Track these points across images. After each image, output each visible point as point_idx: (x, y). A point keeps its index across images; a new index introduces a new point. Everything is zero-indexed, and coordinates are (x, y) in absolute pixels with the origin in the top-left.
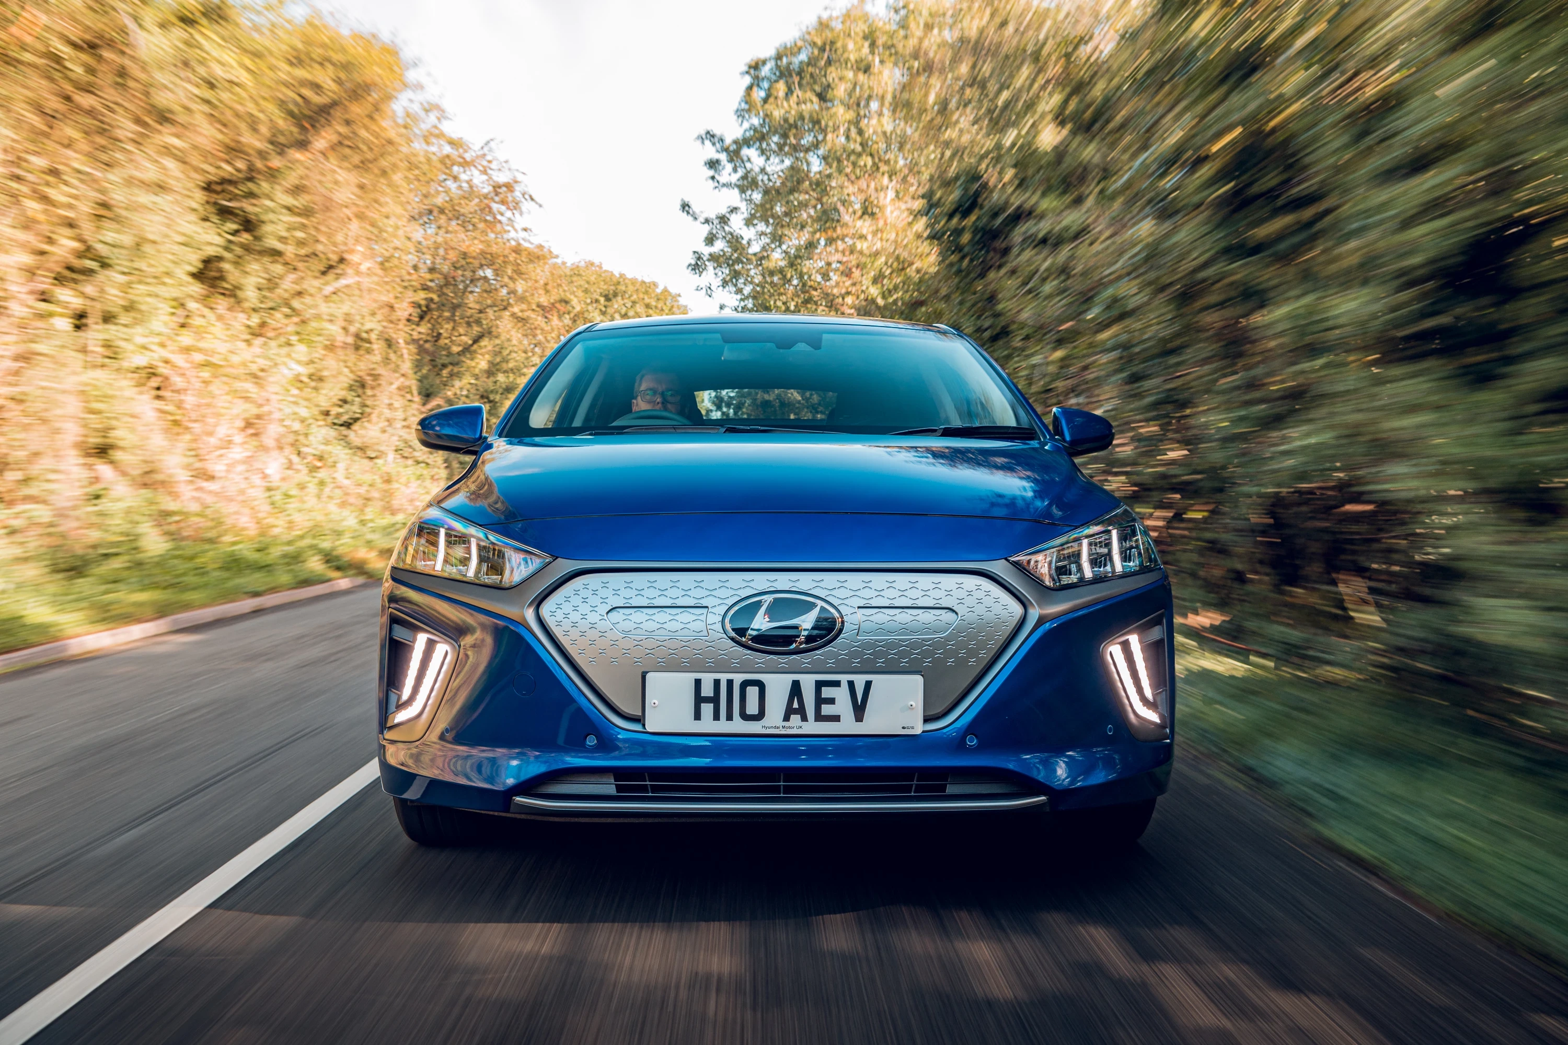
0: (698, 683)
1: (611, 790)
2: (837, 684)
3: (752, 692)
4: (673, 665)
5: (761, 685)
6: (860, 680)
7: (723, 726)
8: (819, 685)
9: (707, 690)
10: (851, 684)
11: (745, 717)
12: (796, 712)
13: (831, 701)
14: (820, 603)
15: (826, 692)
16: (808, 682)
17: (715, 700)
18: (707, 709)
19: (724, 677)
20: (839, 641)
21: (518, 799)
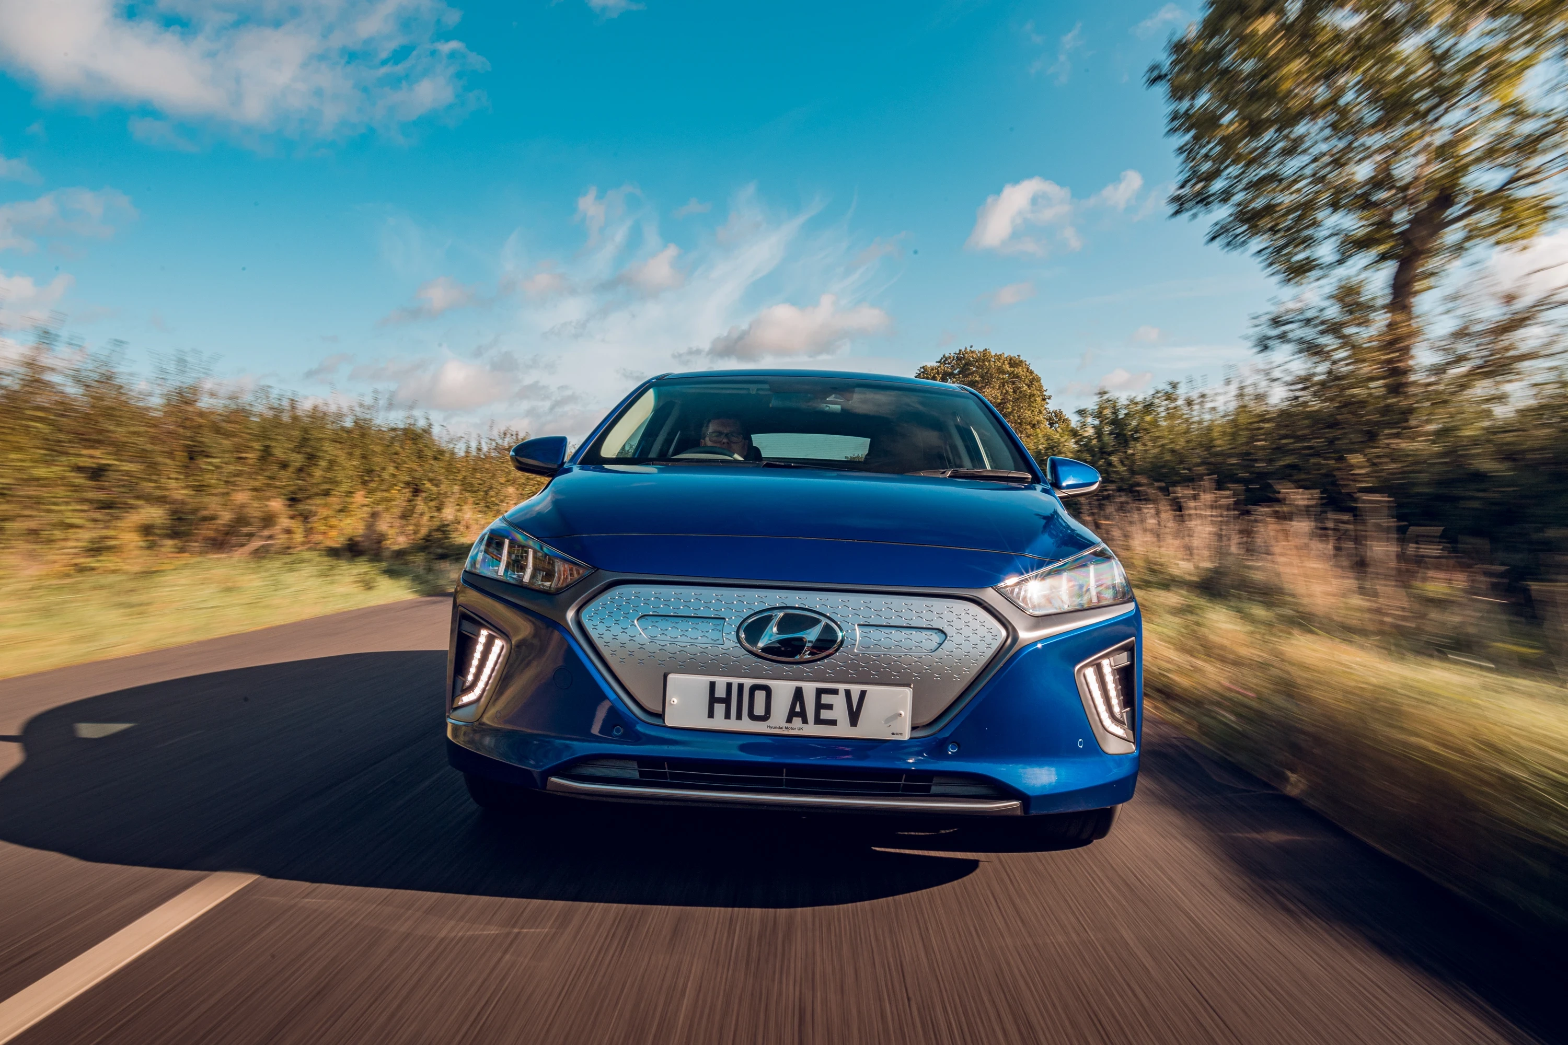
0: (713, 685)
1: (635, 775)
2: (835, 692)
3: (760, 696)
4: (689, 667)
5: (767, 689)
6: (856, 689)
7: (733, 725)
8: (820, 692)
9: (721, 692)
10: (848, 693)
11: (752, 717)
12: (798, 715)
13: (830, 707)
14: (824, 621)
15: (826, 699)
16: (809, 688)
17: (727, 701)
18: (720, 708)
19: (735, 681)
20: (839, 654)
21: (554, 779)
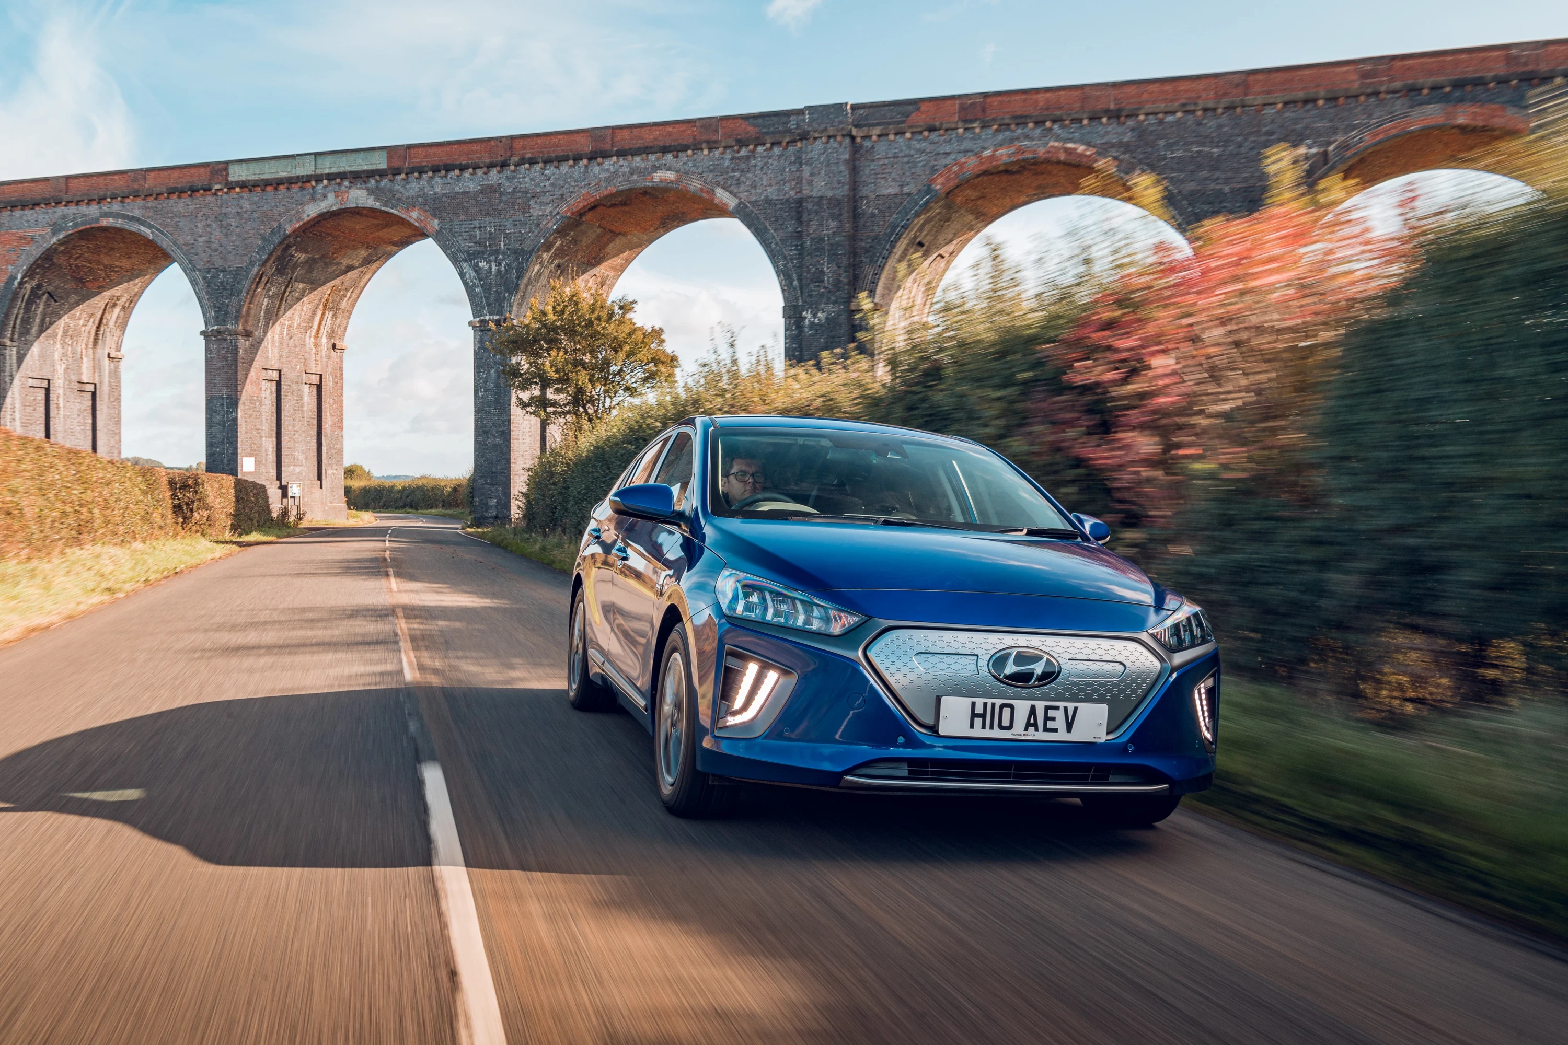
0: (974, 704)
1: (905, 773)
2: (1057, 708)
3: (1007, 711)
4: (957, 692)
5: (1012, 707)
6: (1071, 706)
7: (987, 733)
8: (1047, 708)
9: (979, 710)
10: (1066, 709)
11: (1001, 727)
12: (1032, 725)
13: (1053, 719)
14: (1046, 657)
15: (1051, 713)
16: (1040, 706)
17: (983, 716)
18: (978, 721)
19: (990, 701)
20: (1058, 680)
21: (848, 777)
